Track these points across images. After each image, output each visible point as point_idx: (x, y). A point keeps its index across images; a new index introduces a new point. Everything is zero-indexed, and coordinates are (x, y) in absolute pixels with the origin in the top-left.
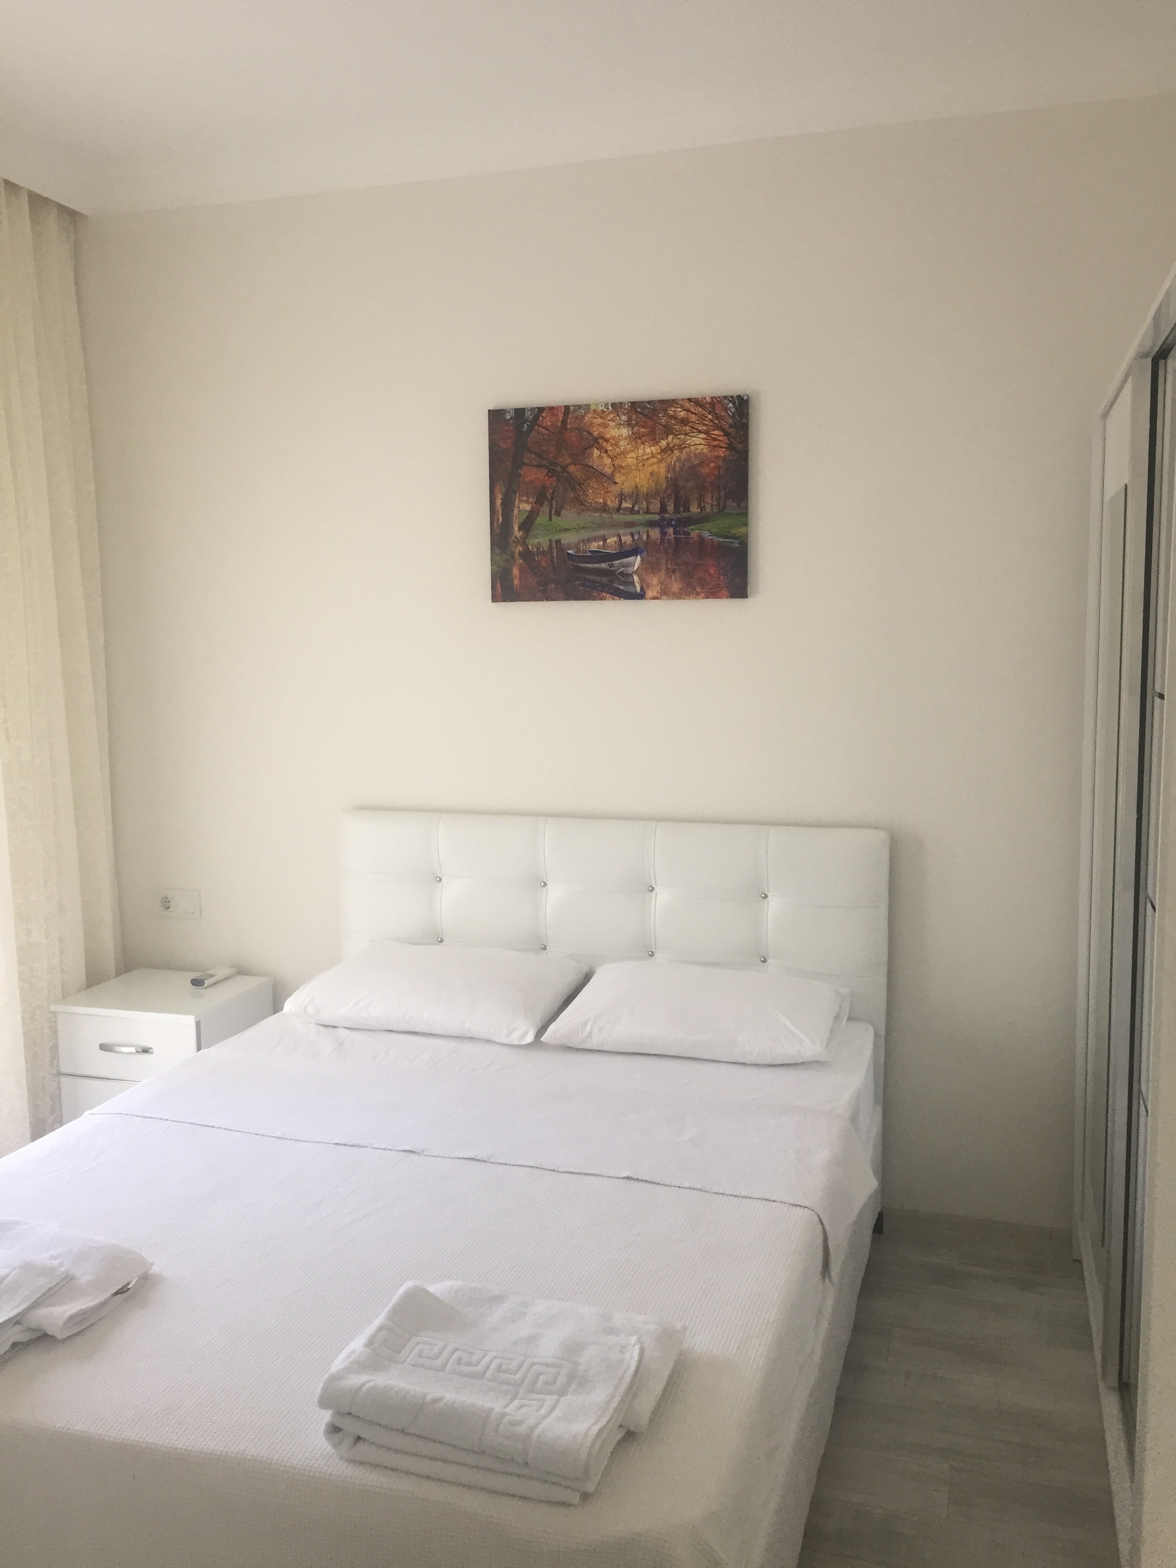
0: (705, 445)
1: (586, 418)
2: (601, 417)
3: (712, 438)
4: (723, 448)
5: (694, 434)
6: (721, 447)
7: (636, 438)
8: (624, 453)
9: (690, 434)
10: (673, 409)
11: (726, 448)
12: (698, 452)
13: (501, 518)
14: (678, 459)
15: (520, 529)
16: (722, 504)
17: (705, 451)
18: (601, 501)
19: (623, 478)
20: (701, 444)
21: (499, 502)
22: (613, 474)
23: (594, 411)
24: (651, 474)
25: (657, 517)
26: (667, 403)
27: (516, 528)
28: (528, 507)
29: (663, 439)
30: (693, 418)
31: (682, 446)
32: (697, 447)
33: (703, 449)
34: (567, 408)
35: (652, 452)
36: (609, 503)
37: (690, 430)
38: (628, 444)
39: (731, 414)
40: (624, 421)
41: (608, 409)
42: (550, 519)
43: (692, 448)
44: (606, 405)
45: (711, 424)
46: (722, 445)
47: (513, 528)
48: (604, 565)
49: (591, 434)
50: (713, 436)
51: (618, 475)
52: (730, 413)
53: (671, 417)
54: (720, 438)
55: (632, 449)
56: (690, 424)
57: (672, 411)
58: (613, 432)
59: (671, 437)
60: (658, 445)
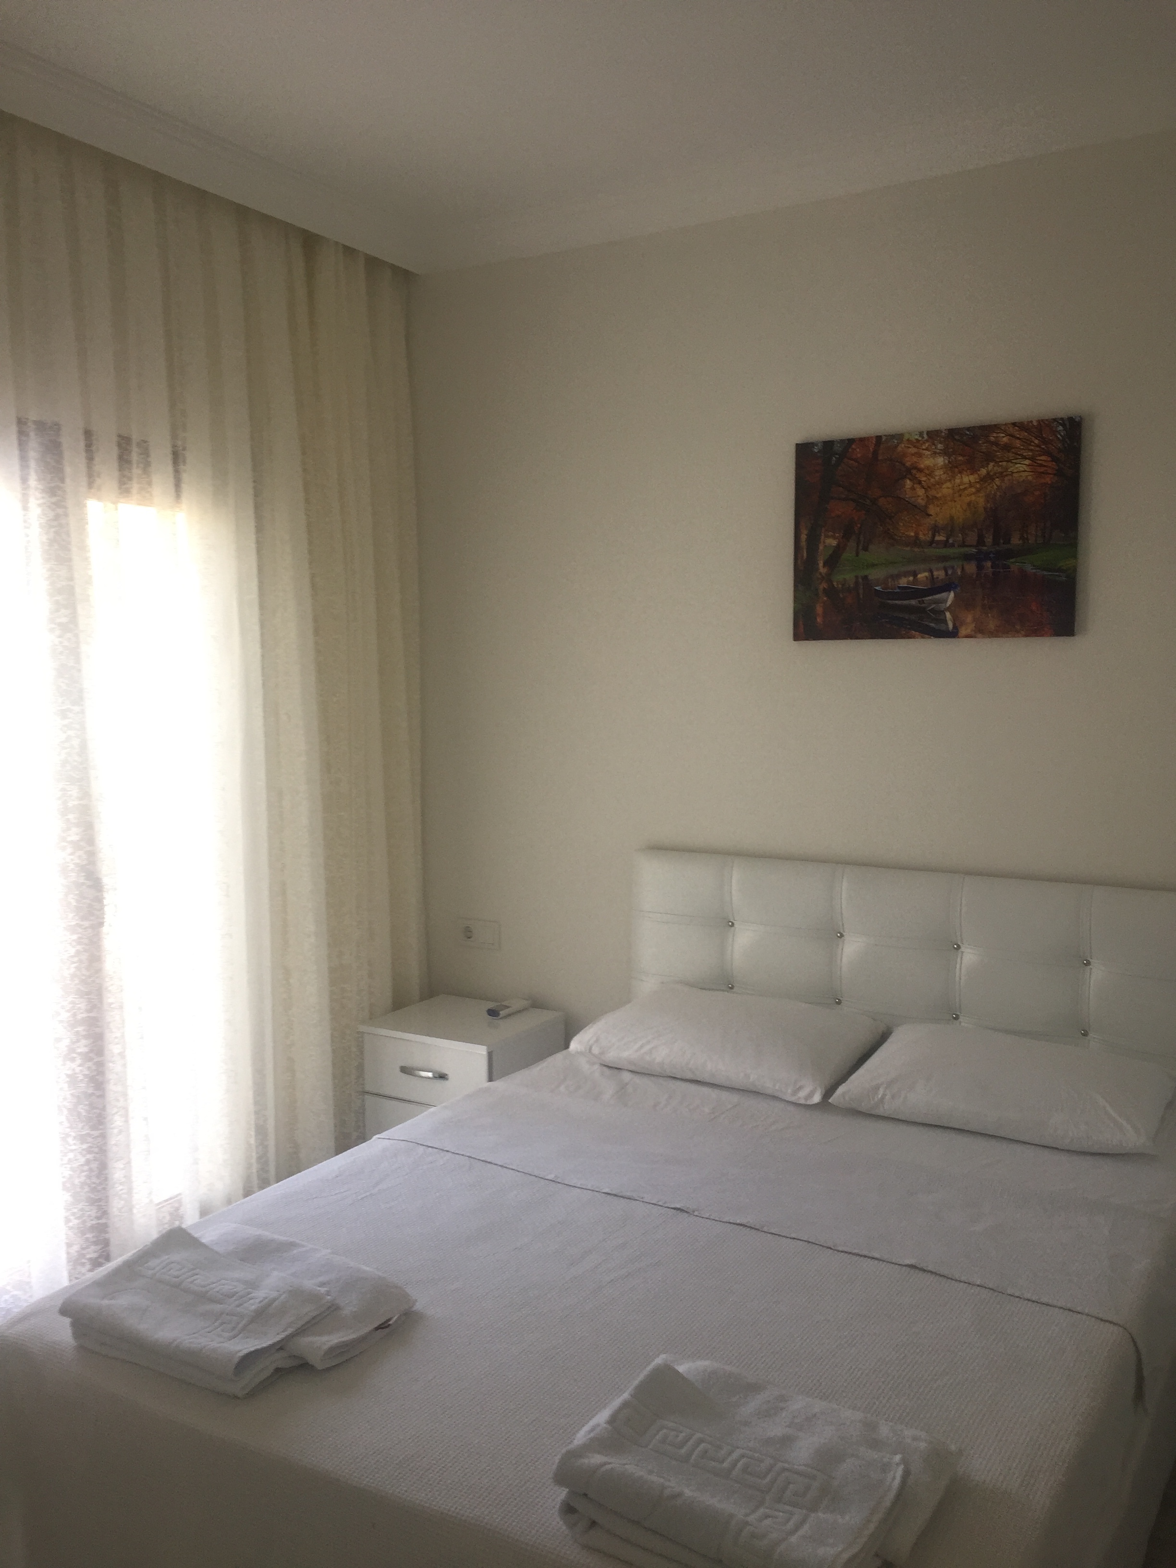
0: (1030, 472)
1: (899, 449)
2: (915, 447)
3: (1038, 464)
4: (1051, 474)
5: (1018, 460)
6: (1048, 473)
7: (952, 468)
8: (940, 483)
9: (1013, 461)
10: (995, 435)
11: (1055, 475)
12: (1021, 479)
13: (805, 555)
14: (999, 487)
15: (824, 566)
16: (1047, 535)
17: (1030, 478)
18: (912, 534)
19: (938, 509)
20: (1025, 471)
21: (804, 537)
22: (926, 507)
23: (908, 440)
24: (969, 504)
25: (974, 550)
26: (987, 430)
27: (821, 564)
28: (834, 543)
29: (983, 467)
30: (1018, 443)
31: (1005, 473)
32: (1022, 474)
33: (1027, 476)
34: (879, 438)
35: (969, 481)
36: (921, 536)
37: (1013, 457)
38: (944, 473)
39: (1061, 438)
40: (941, 450)
41: (923, 438)
42: (857, 555)
43: (1015, 475)
44: (921, 434)
45: (1038, 449)
46: (1050, 471)
47: (818, 564)
48: (913, 602)
49: (904, 465)
50: (1040, 462)
51: (931, 506)
52: (1059, 436)
53: (993, 443)
54: (1047, 464)
55: (948, 479)
56: (1013, 450)
57: (993, 437)
58: (927, 462)
59: (992, 464)
60: (977, 473)
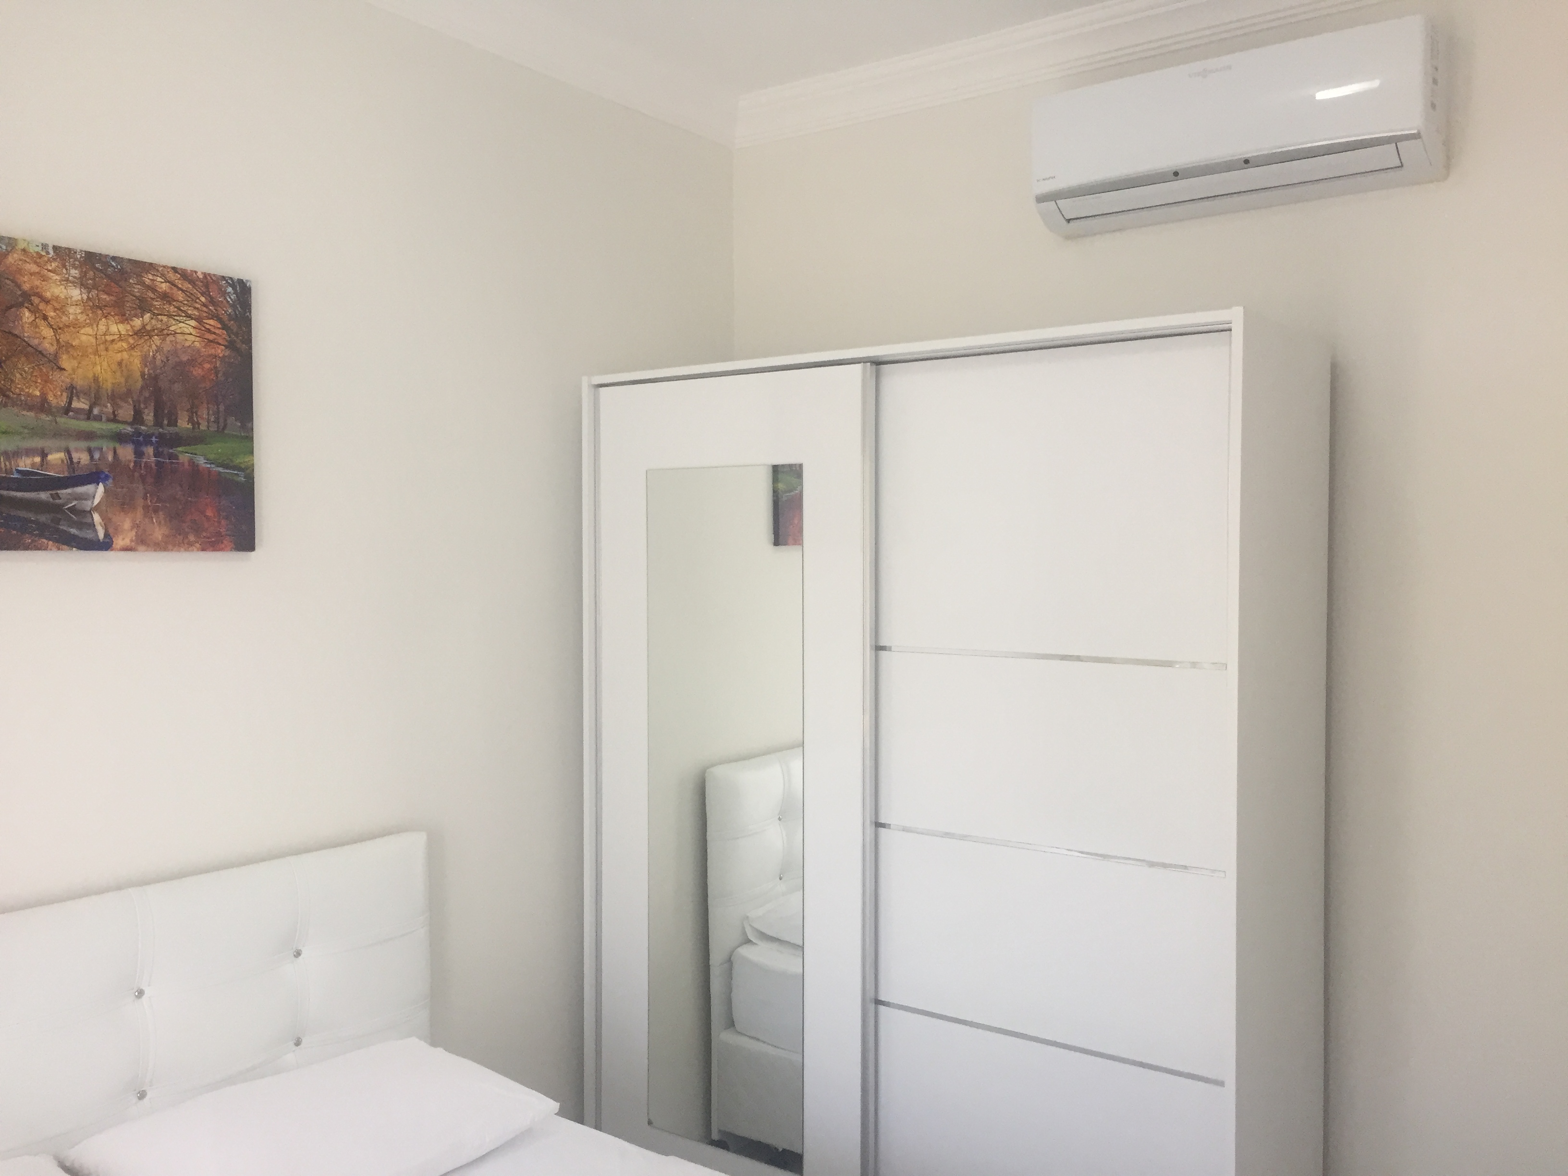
0: (197, 336)
1: (10, 259)
2: (35, 263)
3: (206, 328)
4: (222, 345)
5: (181, 318)
6: (220, 344)
7: (95, 308)
8: (76, 325)
9: (176, 318)
10: (151, 277)
11: (226, 347)
12: (187, 344)
14: (159, 349)
16: (221, 420)
17: (197, 344)
18: (38, 393)
19: (75, 363)
20: (191, 334)
22: (56, 356)
23: (24, 250)
24: (120, 364)
25: (129, 429)
26: (142, 267)
29: (136, 316)
30: (180, 296)
31: (165, 332)
32: (187, 337)
33: (194, 341)
35: (119, 332)
36: (51, 398)
37: (174, 312)
38: (82, 313)
39: (231, 302)
40: (75, 277)
41: (48, 253)
43: (180, 337)
44: (45, 246)
45: (205, 309)
46: (221, 341)
48: (44, 496)
49: (19, 286)
50: (208, 327)
51: (64, 357)
52: (229, 300)
53: (149, 288)
54: (217, 331)
55: (88, 321)
56: (174, 303)
57: (149, 279)
58: (56, 290)
59: (147, 316)
60: (128, 323)
